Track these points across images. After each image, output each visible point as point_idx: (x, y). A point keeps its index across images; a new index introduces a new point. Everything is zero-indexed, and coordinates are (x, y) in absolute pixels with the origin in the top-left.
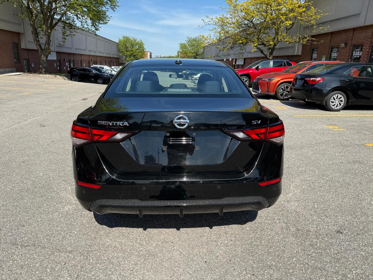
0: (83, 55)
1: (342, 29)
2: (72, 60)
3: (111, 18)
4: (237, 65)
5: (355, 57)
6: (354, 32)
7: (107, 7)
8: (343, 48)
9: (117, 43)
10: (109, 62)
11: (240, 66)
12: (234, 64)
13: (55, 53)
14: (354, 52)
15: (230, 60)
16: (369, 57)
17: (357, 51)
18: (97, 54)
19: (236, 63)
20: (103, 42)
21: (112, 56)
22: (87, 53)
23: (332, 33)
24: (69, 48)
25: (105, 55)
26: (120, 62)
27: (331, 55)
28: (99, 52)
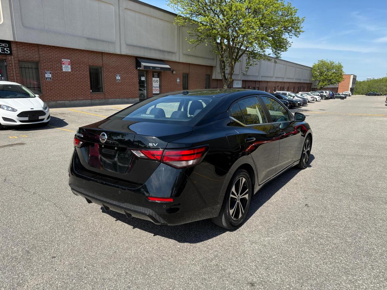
0: (269, 82)
2: (257, 87)
3: (292, 44)
7: (290, 34)
9: (311, 68)
10: (298, 88)
13: (241, 82)
18: (285, 80)
20: (294, 68)
21: (302, 82)
22: (274, 80)
24: (256, 76)
25: (294, 81)
26: (312, 87)
28: (287, 78)
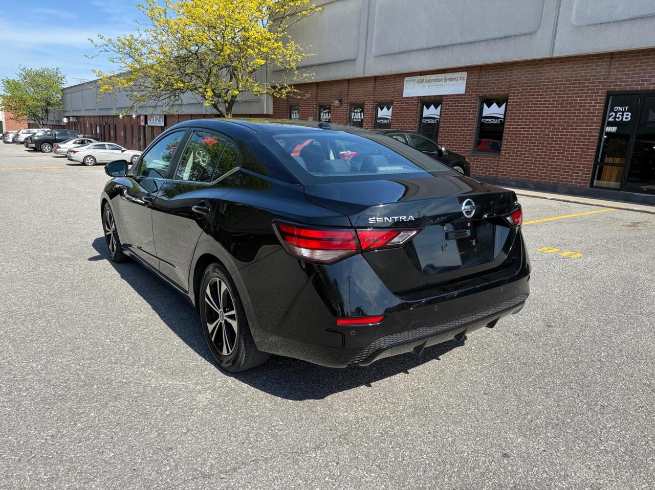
1: (333, 79)
4: (149, 126)
5: (355, 120)
6: (349, 84)
8: (338, 107)
11: (155, 128)
12: (143, 124)
14: (353, 114)
15: (134, 116)
16: (374, 121)
17: (357, 112)
19: (146, 122)
23: (318, 84)
27: (320, 116)
